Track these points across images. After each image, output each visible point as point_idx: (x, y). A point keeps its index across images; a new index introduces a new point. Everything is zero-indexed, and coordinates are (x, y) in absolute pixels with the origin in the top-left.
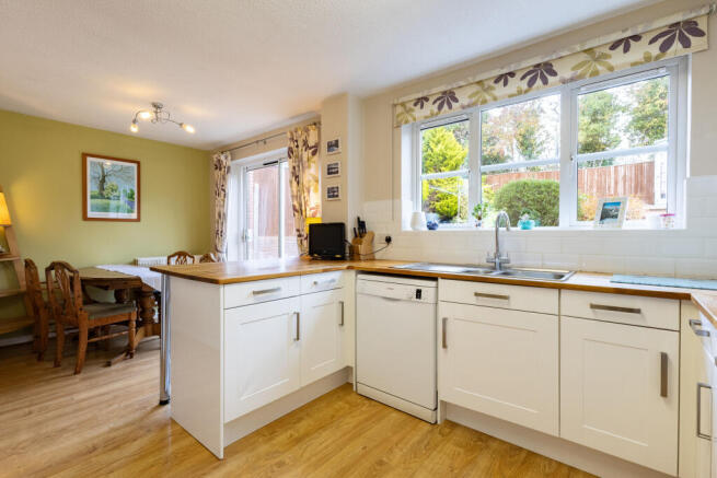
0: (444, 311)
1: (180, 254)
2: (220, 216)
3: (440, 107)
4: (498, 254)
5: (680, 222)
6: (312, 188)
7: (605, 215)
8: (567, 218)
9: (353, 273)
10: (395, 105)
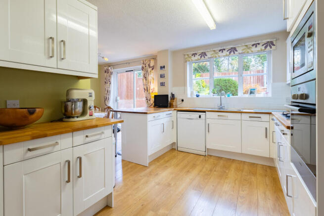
0: (208, 121)
2: (108, 92)
3: (201, 57)
4: (221, 105)
5: (270, 95)
6: (152, 82)
7: (251, 93)
8: (240, 94)
9: (176, 111)
10: (185, 55)
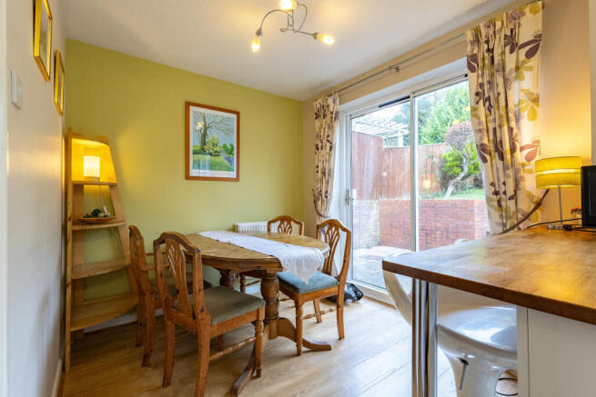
1: (282, 219)
2: (324, 174)
6: (525, 114)
